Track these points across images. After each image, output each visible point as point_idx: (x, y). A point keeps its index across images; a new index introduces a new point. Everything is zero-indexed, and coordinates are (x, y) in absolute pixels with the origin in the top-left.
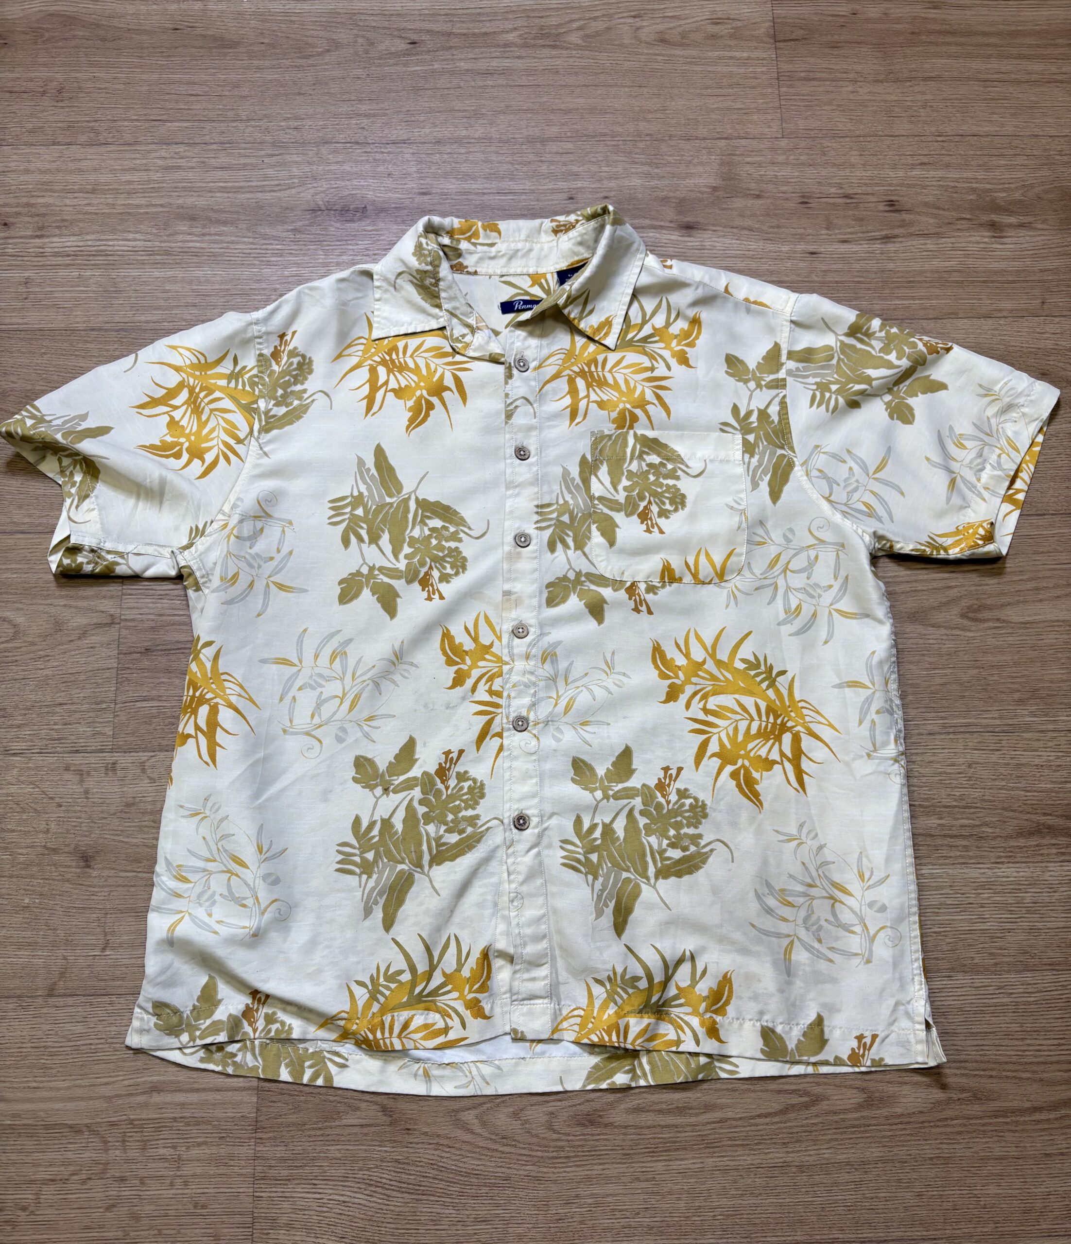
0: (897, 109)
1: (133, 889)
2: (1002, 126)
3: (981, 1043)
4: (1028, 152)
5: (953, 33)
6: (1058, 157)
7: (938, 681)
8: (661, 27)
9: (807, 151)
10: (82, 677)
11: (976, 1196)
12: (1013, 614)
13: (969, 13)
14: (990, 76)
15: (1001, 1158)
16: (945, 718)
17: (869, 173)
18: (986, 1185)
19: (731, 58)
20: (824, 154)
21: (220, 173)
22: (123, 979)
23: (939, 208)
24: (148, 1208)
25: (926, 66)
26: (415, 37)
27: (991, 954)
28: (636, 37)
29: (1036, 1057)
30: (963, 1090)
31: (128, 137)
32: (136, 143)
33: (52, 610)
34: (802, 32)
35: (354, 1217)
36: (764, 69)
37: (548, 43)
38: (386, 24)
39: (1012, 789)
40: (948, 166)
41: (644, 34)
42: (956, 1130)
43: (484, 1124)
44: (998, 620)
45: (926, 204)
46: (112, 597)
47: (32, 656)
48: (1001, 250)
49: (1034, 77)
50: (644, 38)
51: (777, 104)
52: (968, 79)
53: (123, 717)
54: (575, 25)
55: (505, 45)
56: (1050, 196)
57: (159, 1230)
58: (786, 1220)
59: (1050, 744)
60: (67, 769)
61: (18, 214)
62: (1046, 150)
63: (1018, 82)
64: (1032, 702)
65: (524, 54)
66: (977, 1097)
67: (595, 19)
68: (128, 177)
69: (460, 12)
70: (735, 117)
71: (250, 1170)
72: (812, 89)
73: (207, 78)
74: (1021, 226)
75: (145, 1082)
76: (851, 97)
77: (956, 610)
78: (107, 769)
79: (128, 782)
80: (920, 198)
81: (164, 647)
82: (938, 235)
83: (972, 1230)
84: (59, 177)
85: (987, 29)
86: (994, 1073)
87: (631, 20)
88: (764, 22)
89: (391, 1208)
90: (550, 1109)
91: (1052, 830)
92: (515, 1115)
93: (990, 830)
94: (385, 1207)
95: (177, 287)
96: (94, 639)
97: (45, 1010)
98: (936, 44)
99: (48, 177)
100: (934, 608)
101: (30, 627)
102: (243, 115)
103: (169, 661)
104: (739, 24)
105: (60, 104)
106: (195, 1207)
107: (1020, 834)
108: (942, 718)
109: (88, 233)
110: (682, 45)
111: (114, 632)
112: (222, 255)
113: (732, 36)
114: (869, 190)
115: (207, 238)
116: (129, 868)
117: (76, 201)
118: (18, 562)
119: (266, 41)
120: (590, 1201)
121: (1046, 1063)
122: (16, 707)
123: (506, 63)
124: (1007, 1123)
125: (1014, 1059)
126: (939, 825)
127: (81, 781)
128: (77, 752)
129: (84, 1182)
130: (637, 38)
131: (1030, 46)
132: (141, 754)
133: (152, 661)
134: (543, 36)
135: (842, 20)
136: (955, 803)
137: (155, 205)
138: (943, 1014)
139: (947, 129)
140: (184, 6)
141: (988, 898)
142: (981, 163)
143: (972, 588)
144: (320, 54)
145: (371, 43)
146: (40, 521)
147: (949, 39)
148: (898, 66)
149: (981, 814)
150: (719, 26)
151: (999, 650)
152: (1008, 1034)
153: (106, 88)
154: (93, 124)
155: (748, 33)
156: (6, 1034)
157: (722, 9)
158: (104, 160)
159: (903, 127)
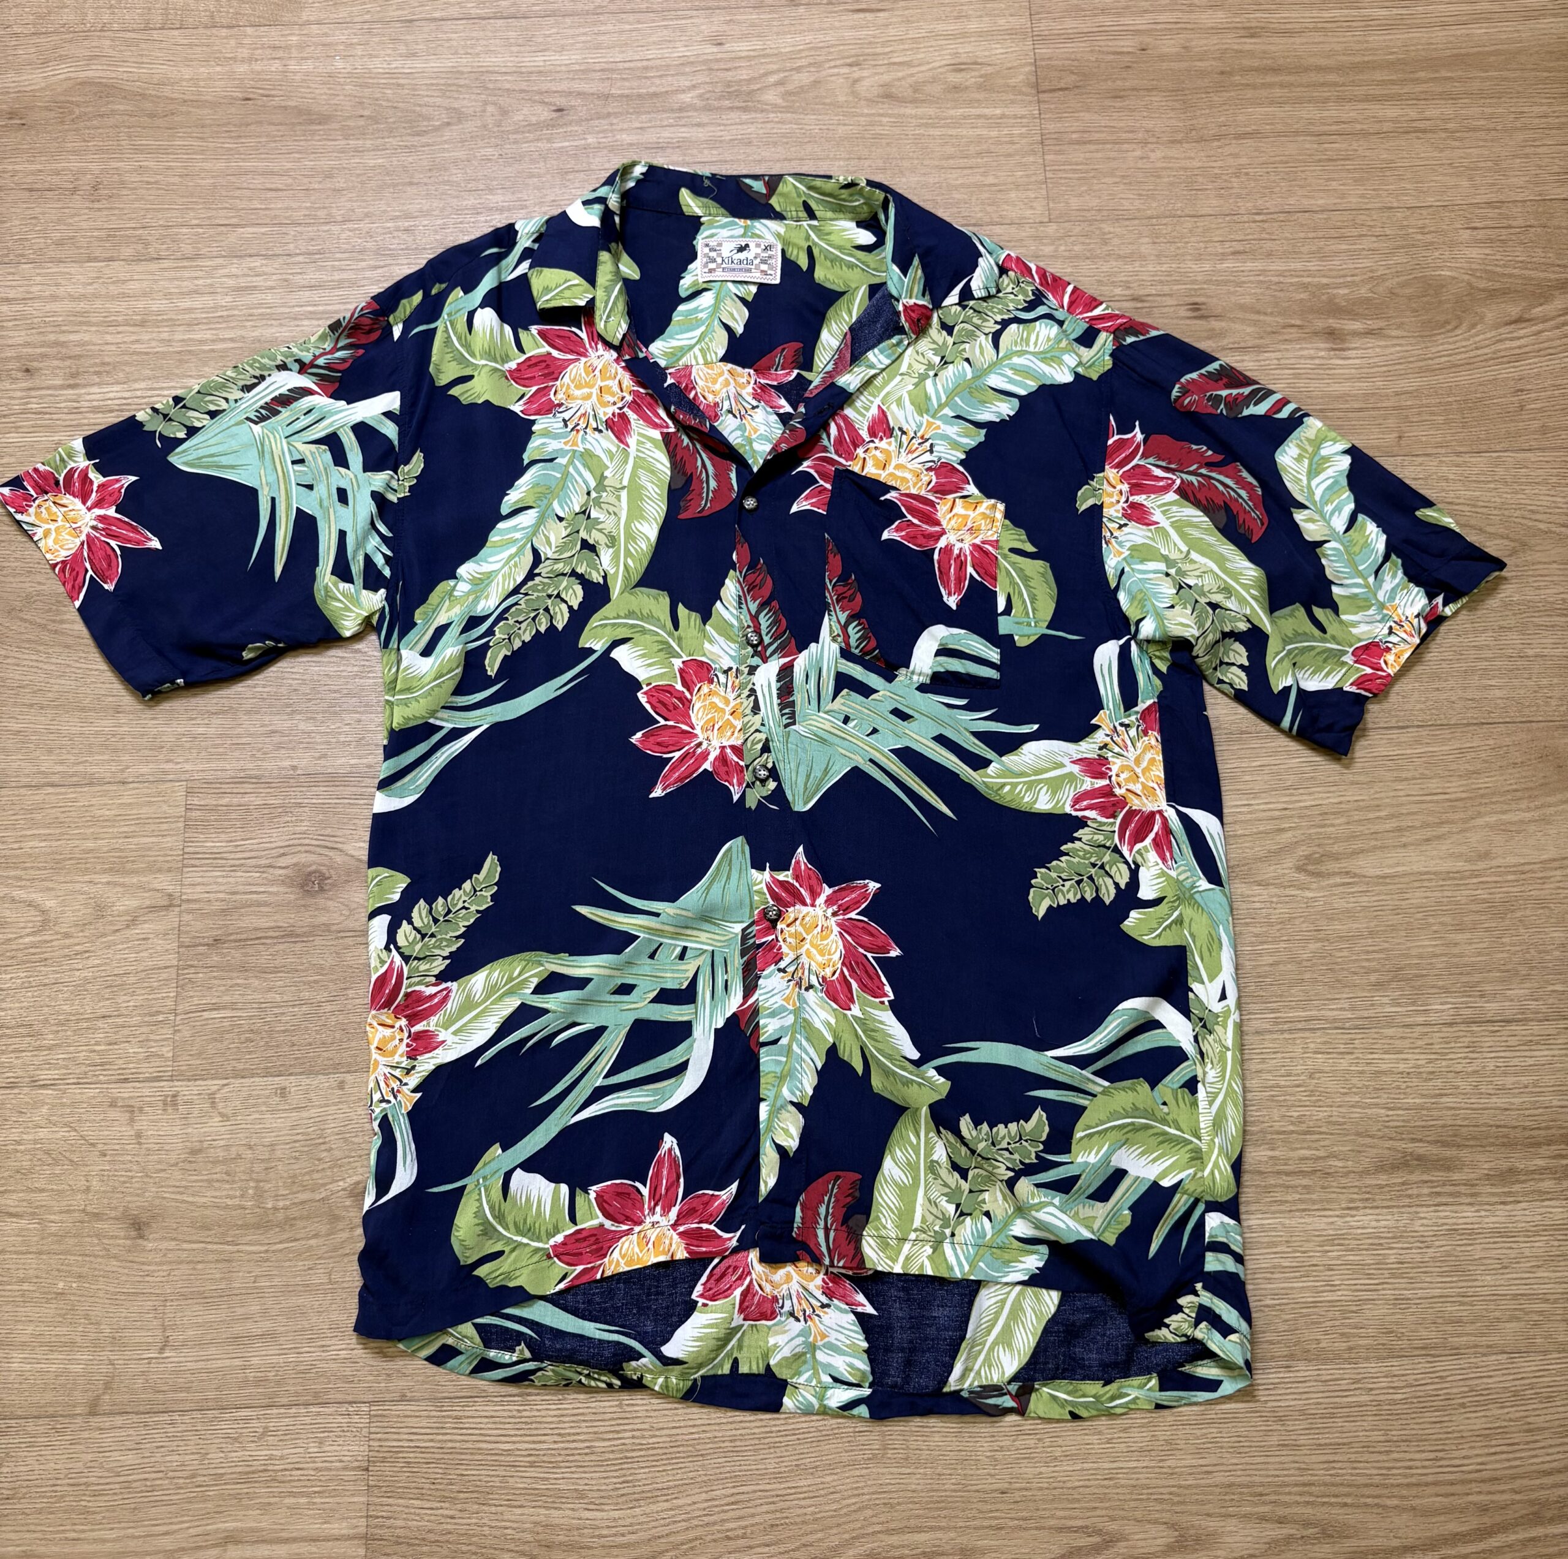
0: (1200, 179)
1: (200, 1266)
2: (1343, 196)
3: (1331, 1458)
4: (1378, 231)
5: (1276, 70)
6: (1420, 237)
7: (1270, 960)
8: (886, 78)
9: (1082, 239)
10: (132, 979)
12: (1367, 865)
13: (1298, 40)
14: (1327, 128)
16: (1278, 1011)
17: (1165, 267)
19: (979, 116)
20: (1105, 243)
21: (307, 294)
22: (188, 1390)
23: (1258, 312)
25: (1241, 118)
26: (561, 102)
27: (1342, 1334)
28: (853, 92)
29: (1405, 1476)
30: (1307, 1524)
31: (187, 249)
32: (197, 256)
33: (93, 889)
34: (1074, 77)
36: (1024, 130)
37: (737, 104)
38: (524, 86)
39: (1370, 1106)
40: (1270, 255)
41: (863, 88)
44: (1347, 873)
45: (1242, 307)
46: (169, 870)
47: (66, 952)
48: (1342, 367)
49: (1386, 127)
50: (863, 94)
51: (1041, 178)
52: (1297, 133)
53: (186, 1033)
54: (772, 79)
55: (681, 110)
56: (1408, 291)
59: (1420, 1043)
60: (113, 1104)
61: (44, 356)
62: (1402, 227)
63: (1365, 134)
64: (1394, 985)
65: (705, 120)
66: (1328, 1533)
67: (798, 69)
68: (186, 303)
69: (621, 66)
70: (987, 195)
72: (1087, 155)
73: (289, 165)
74: (1369, 333)
75: (217, 1531)
77: (1289, 862)
78: (165, 1104)
79: (193, 1121)
80: (1233, 299)
81: (239, 937)
82: (1258, 349)
84: (98, 304)
85: (1323, 62)
86: (1349, 1500)
87: (845, 70)
88: (1022, 66)
91: (1423, 1162)
93: (1340, 1164)
96: (147, 928)
97: (86, 1435)
98: (1254, 87)
99: (82, 305)
100: (1261, 860)
101: (63, 912)
102: (338, 215)
103: (246, 955)
104: (990, 69)
105: (96, 205)
107: (1381, 1168)
108: (1273, 1011)
109: (136, 381)
110: (914, 101)
111: (172, 918)
113: (980, 87)
114: (1166, 289)
116: (195, 1238)
117: (119, 338)
118: (48, 826)
119: (366, 113)
121: (1418, 1485)
123: (684, 133)
125: (1377, 1480)
126: (1271, 1158)
127: (132, 1120)
128: (126, 1080)
130: (854, 94)
131: (1383, 83)
132: (210, 1082)
133: (224, 955)
134: (730, 95)
135: (1127, 58)
136: (1292, 1128)
137: (224, 340)
138: (1280, 1419)
139: (1268, 205)
140: (257, 67)
141: (1338, 1258)
142: (1314, 248)
143: (1312, 831)
144: (437, 129)
145: (504, 112)
146: (75, 769)
147: (1269, 79)
148: (1202, 120)
149: (1326, 1143)
150: (963, 74)
151: (1350, 915)
152: (1367, 1447)
153: (156, 183)
154: (141, 232)
155: (1001, 81)
156: (37, 1467)
157: (966, 50)
158: (156, 281)
159: (1209, 204)
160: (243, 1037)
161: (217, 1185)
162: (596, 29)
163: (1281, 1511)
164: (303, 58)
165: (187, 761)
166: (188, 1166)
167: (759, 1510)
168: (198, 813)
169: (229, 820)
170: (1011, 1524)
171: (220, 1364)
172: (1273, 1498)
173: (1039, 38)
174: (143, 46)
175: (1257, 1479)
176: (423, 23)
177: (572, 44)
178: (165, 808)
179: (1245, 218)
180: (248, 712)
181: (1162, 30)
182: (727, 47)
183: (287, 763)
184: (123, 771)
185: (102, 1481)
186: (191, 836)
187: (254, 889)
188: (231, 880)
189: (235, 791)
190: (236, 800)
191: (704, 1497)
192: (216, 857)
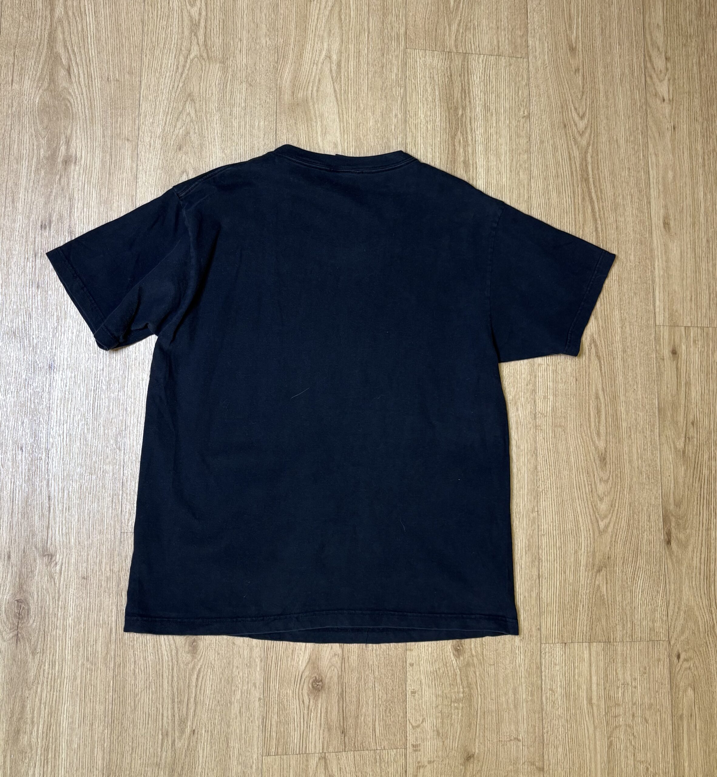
161: (452, 721)
165: (252, 757)
167: (582, 479)
168: (280, 749)
169: (284, 731)
170: (587, 378)
178: (275, 767)
180: (229, 727)
183: (257, 704)
186: (290, 751)
187: (319, 715)
188: (314, 727)
189: (269, 730)
190: (274, 729)
191: (577, 501)
192: (303, 737)
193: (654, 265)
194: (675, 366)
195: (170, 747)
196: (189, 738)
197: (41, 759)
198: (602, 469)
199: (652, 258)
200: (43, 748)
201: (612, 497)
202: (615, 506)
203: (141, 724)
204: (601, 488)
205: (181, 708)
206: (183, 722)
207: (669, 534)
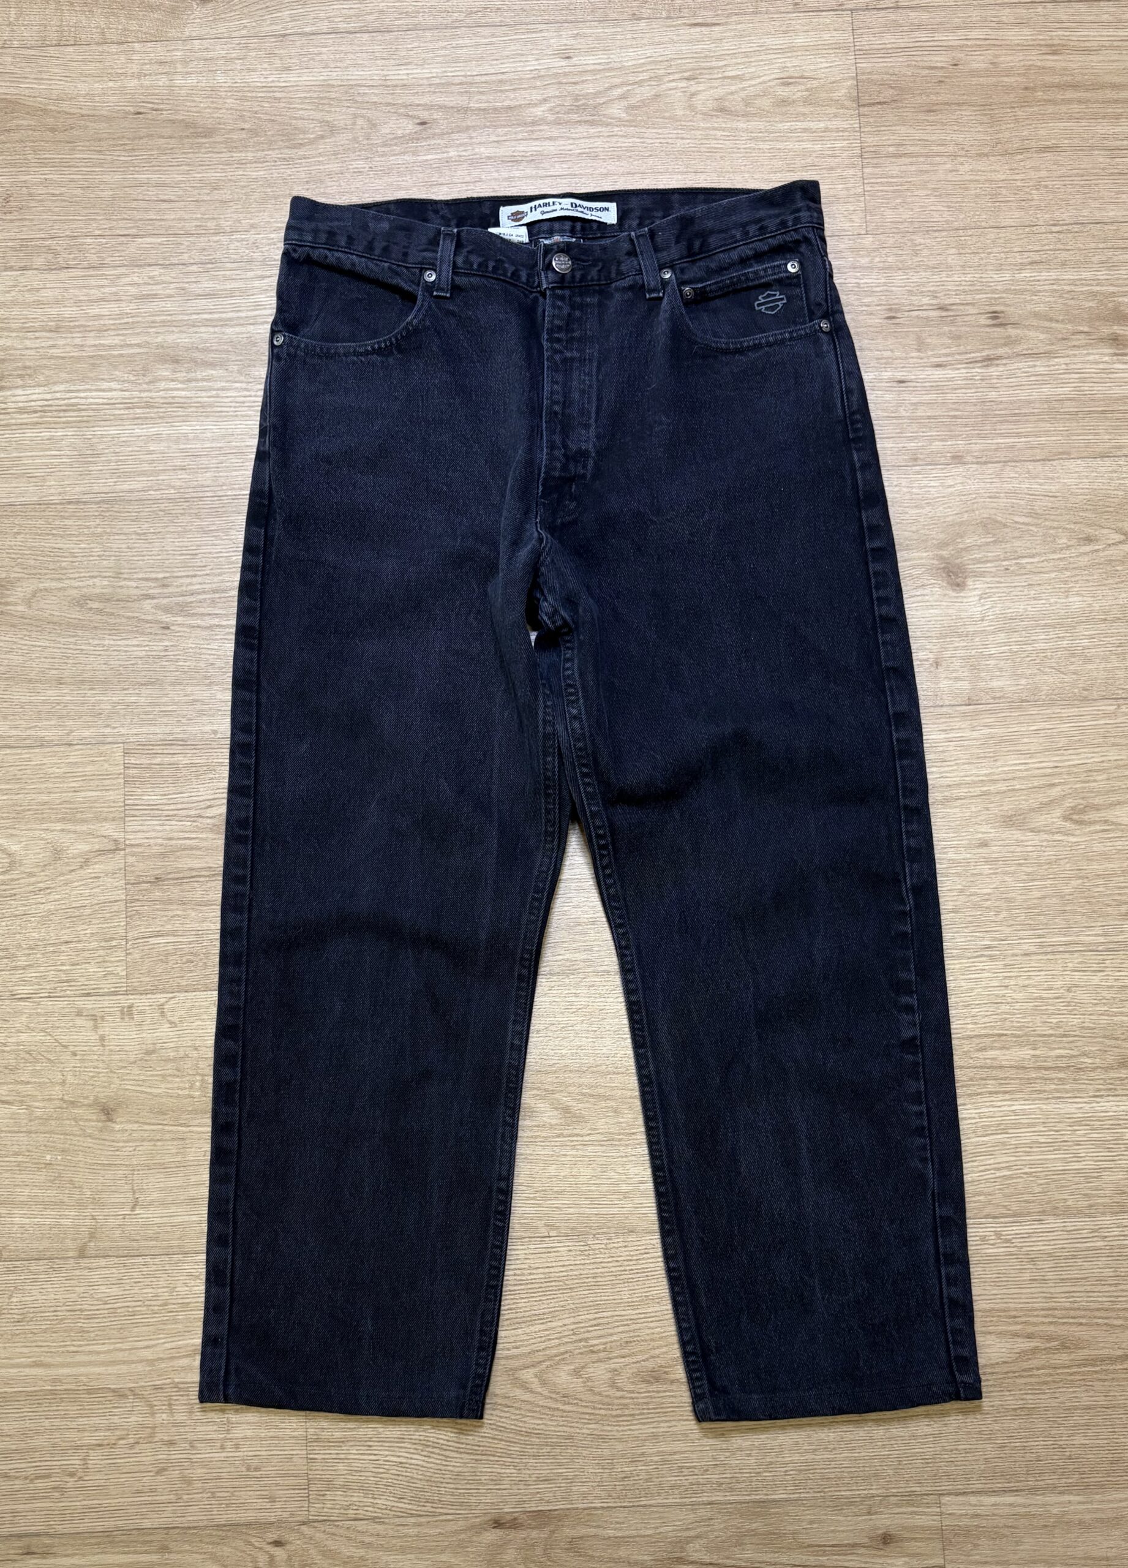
0: (1004, 192)
1: (159, 1143)
3: (1071, 1289)
5: (1074, 87)
7: (1038, 894)
8: (720, 92)
9: (895, 251)
11: (1060, 1447)
12: (1123, 815)
13: (1094, 58)
14: (1119, 143)
15: (1089, 1408)
16: (1043, 936)
17: (969, 278)
18: (1073, 1435)
19: (805, 130)
20: (916, 254)
21: (203, 302)
22: (156, 1239)
23: (1051, 320)
24: (200, 1471)
25: (1042, 132)
26: (425, 115)
27: (1084, 1195)
28: (690, 106)
30: (1050, 1339)
31: (94, 259)
32: (103, 266)
33: (50, 836)
34: (891, 91)
35: (412, 1478)
36: (845, 143)
37: (585, 118)
38: (389, 99)
39: (1116, 1014)
40: (1063, 264)
41: (699, 102)
42: (1041, 1380)
43: (543, 1383)
44: (1106, 821)
45: (1036, 315)
46: (113, 820)
47: (31, 888)
48: (1123, 371)
50: (700, 107)
51: (860, 190)
52: (1092, 147)
53: (136, 955)
54: (617, 93)
55: (533, 123)
57: (213, 1493)
58: (861, 1474)
60: (79, 1014)
65: (556, 134)
66: (1065, 1345)
67: (640, 83)
68: (95, 310)
69: (477, 79)
71: (301, 1433)
72: (903, 168)
73: (179, 178)
75: (187, 1345)
76: (950, 177)
77: (1058, 812)
78: (123, 1013)
79: (146, 1027)
80: (1029, 307)
81: (177, 876)
82: (1049, 355)
83: (1055, 1482)
84: (16, 311)
85: (1117, 80)
86: (1084, 1321)
87: (683, 84)
88: (845, 80)
89: (449, 1468)
90: (613, 1366)
92: (576, 1373)
93: (1090, 1061)
94: (444, 1468)
95: (162, 447)
96: (98, 868)
97: (77, 1272)
98: (1054, 102)
100: (1033, 810)
102: (226, 225)
103: (183, 891)
104: (815, 83)
105: (9, 217)
106: (248, 1470)
108: (1039, 937)
109: (55, 383)
110: (746, 115)
111: (118, 861)
112: (211, 405)
113: (806, 101)
114: (969, 298)
115: (194, 384)
116: (153, 1121)
117: (38, 343)
118: (7, 782)
119: (246, 126)
120: (656, 1459)
122: (19, 946)
123: (535, 147)
124: (1096, 1372)
125: (1106, 1305)
126: (1034, 1056)
127: (96, 1027)
128: (88, 995)
129: (132, 1446)
130: (692, 108)
132: (159, 996)
133: (164, 891)
134: (579, 109)
135: (940, 73)
136: (1051, 1032)
137: (131, 345)
138: (1032, 1260)
139: (1064, 216)
140: (146, 82)
141: (1084, 1135)
142: (1104, 258)
143: (1078, 786)
144: (312, 142)
145: (373, 125)
146: (28, 733)
147: (1069, 95)
148: (1007, 135)
149: (1078, 1044)
150: (791, 88)
151: (1105, 857)
152: (1100, 1280)
153: (61, 194)
154: (49, 242)
155: (824, 95)
156: (39, 1297)
157: (795, 64)
158: (66, 289)
159: (1011, 216)
160: (184, 959)
161: (170, 1079)
162: (454, 43)
163: (1030, 1329)
164: (187, 73)
165: (123, 726)
166: (144, 1064)
167: (616, 1330)
168: (135, 771)
169: (162, 777)
171: (180, 1219)
172: (1024, 1319)
173: (861, 53)
174: (42, 62)
175: (1012, 1305)
176: (296, 38)
177: (433, 58)
178: (106, 766)
179: (1043, 229)
180: (173, 684)
181: (972, 46)
182: (575, 61)
183: (208, 728)
184: (68, 734)
185: (93, 1308)
186: (130, 789)
187: (187, 835)
188: (167, 827)
189: (165, 751)
190: (167, 760)
191: (572, 1320)
192: (152, 809)
193: (1070, 1493)
194: (857, 1541)
195: (145, 592)
196: (157, 622)
197: (134, 398)
198: (636, 1374)
199: (1084, 1488)
200: (151, 400)
201: (582, 1396)
202: (565, 1404)
203: (181, 544)
204: (599, 1372)
205: (205, 605)
206: (183, 609)
207: (514, 1524)
